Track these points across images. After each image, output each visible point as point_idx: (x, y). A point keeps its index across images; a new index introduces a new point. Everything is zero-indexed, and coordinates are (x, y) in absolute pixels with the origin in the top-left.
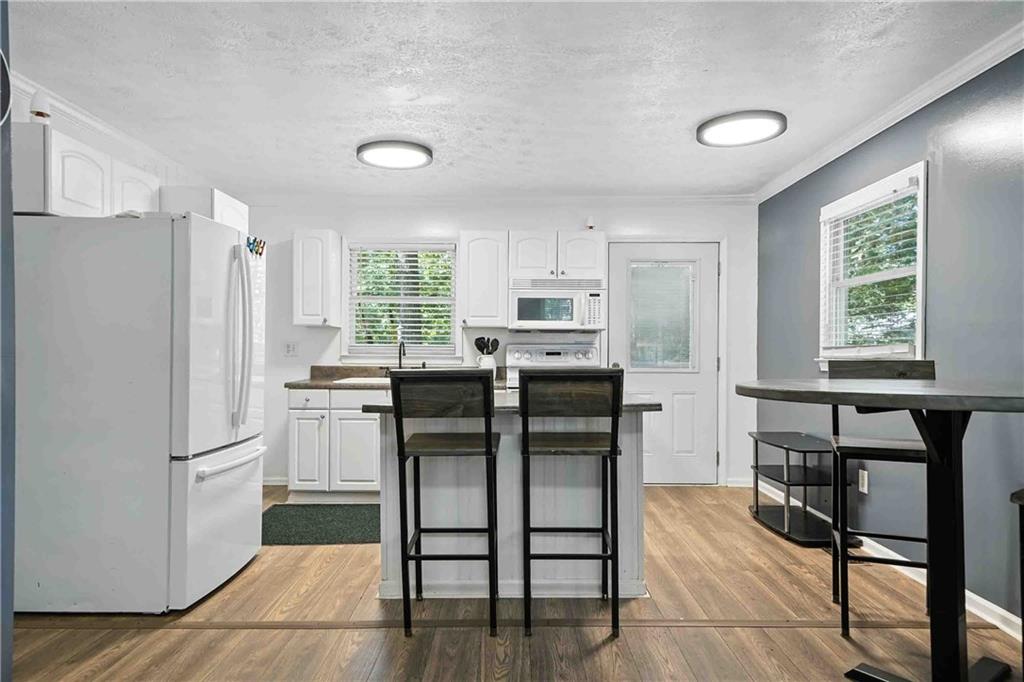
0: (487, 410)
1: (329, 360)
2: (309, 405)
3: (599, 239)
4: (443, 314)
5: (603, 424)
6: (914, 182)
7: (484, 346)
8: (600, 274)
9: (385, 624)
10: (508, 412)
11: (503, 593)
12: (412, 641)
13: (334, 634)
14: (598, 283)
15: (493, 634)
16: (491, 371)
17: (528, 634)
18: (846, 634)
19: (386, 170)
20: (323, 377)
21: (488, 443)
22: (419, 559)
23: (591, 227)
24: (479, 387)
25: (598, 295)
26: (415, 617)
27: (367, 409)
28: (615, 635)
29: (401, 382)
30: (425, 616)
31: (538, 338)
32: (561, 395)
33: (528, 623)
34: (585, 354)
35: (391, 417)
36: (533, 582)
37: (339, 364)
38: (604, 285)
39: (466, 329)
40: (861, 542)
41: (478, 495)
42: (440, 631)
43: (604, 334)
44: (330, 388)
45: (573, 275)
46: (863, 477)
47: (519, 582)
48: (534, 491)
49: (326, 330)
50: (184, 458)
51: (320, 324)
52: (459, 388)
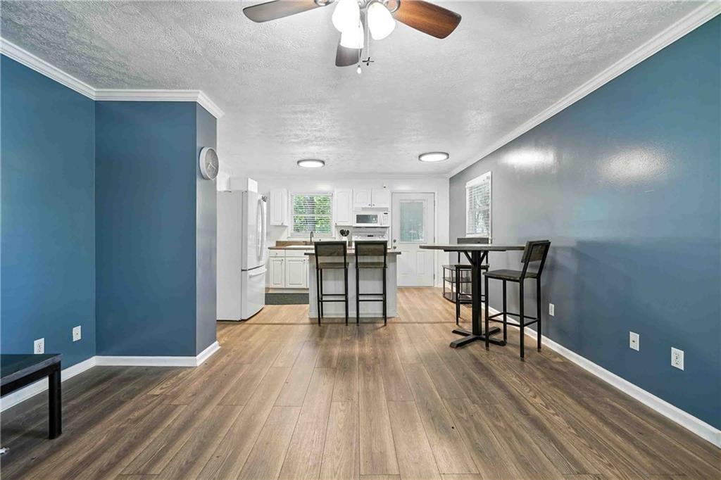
0: (345, 254)
1: (283, 238)
2: (278, 255)
3: (388, 192)
4: (328, 221)
5: (381, 259)
6: (488, 178)
7: (343, 233)
8: (388, 206)
9: (312, 323)
10: (351, 255)
11: (350, 316)
12: (321, 328)
13: (295, 326)
14: (387, 209)
15: (347, 325)
16: (346, 242)
17: (358, 325)
18: (457, 324)
19: (307, 169)
20: (281, 245)
21: (345, 265)
22: (322, 302)
23: (385, 187)
24: (342, 246)
25: (388, 214)
26: (321, 322)
27: (305, 254)
28: (385, 325)
29: (317, 245)
30: (324, 321)
31: (364, 230)
32: (368, 249)
33: (358, 322)
34: (383, 236)
35: (314, 256)
36: (360, 312)
37: (287, 240)
38: (390, 210)
39: (336, 226)
41: (342, 283)
42: (330, 326)
43: (390, 228)
44: (285, 249)
45: (377, 206)
47: (355, 312)
48: (360, 282)
49: (283, 227)
50: (246, 270)
51: (280, 224)
52: (335, 246)
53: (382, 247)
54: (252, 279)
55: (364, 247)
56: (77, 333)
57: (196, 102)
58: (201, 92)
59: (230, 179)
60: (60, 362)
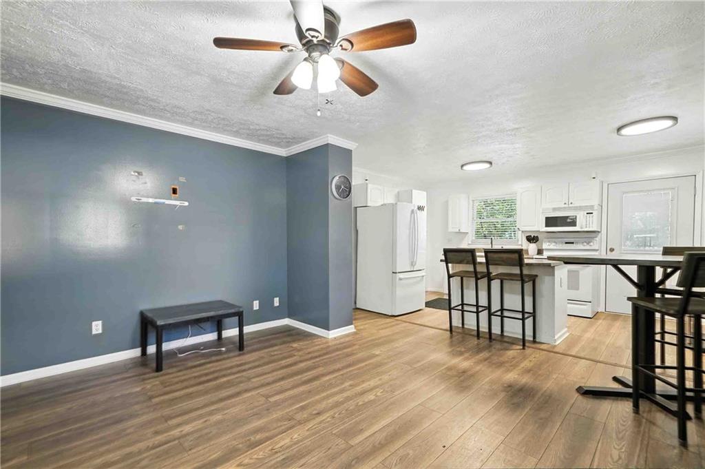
1: (464, 245)
7: (530, 239)
8: (594, 202)
12: (450, 335)
14: (592, 207)
17: (490, 341)
23: (594, 178)
25: (592, 213)
26: (453, 330)
28: (523, 349)
30: (459, 331)
33: (490, 337)
34: (589, 243)
38: (596, 207)
45: (577, 204)
50: (396, 273)
51: (458, 231)
52: (464, 254)
53: (516, 256)
54: (402, 281)
55: (496, 256)
56: (276, 302)
57: (328, 144)
58: (329, 135)
59: (398, 192)
60: (242, 312)
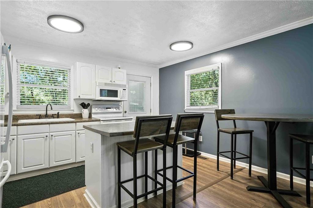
8: (126, 83)
14: (125, 86)
18: (232, 179)
23: (119, 68)
25: (125, 90)
34: (118, 108)
38: (127, 87)
40: (201, 153)
44: (17, 125)
45: (117, 82)
46: (201, 138)
